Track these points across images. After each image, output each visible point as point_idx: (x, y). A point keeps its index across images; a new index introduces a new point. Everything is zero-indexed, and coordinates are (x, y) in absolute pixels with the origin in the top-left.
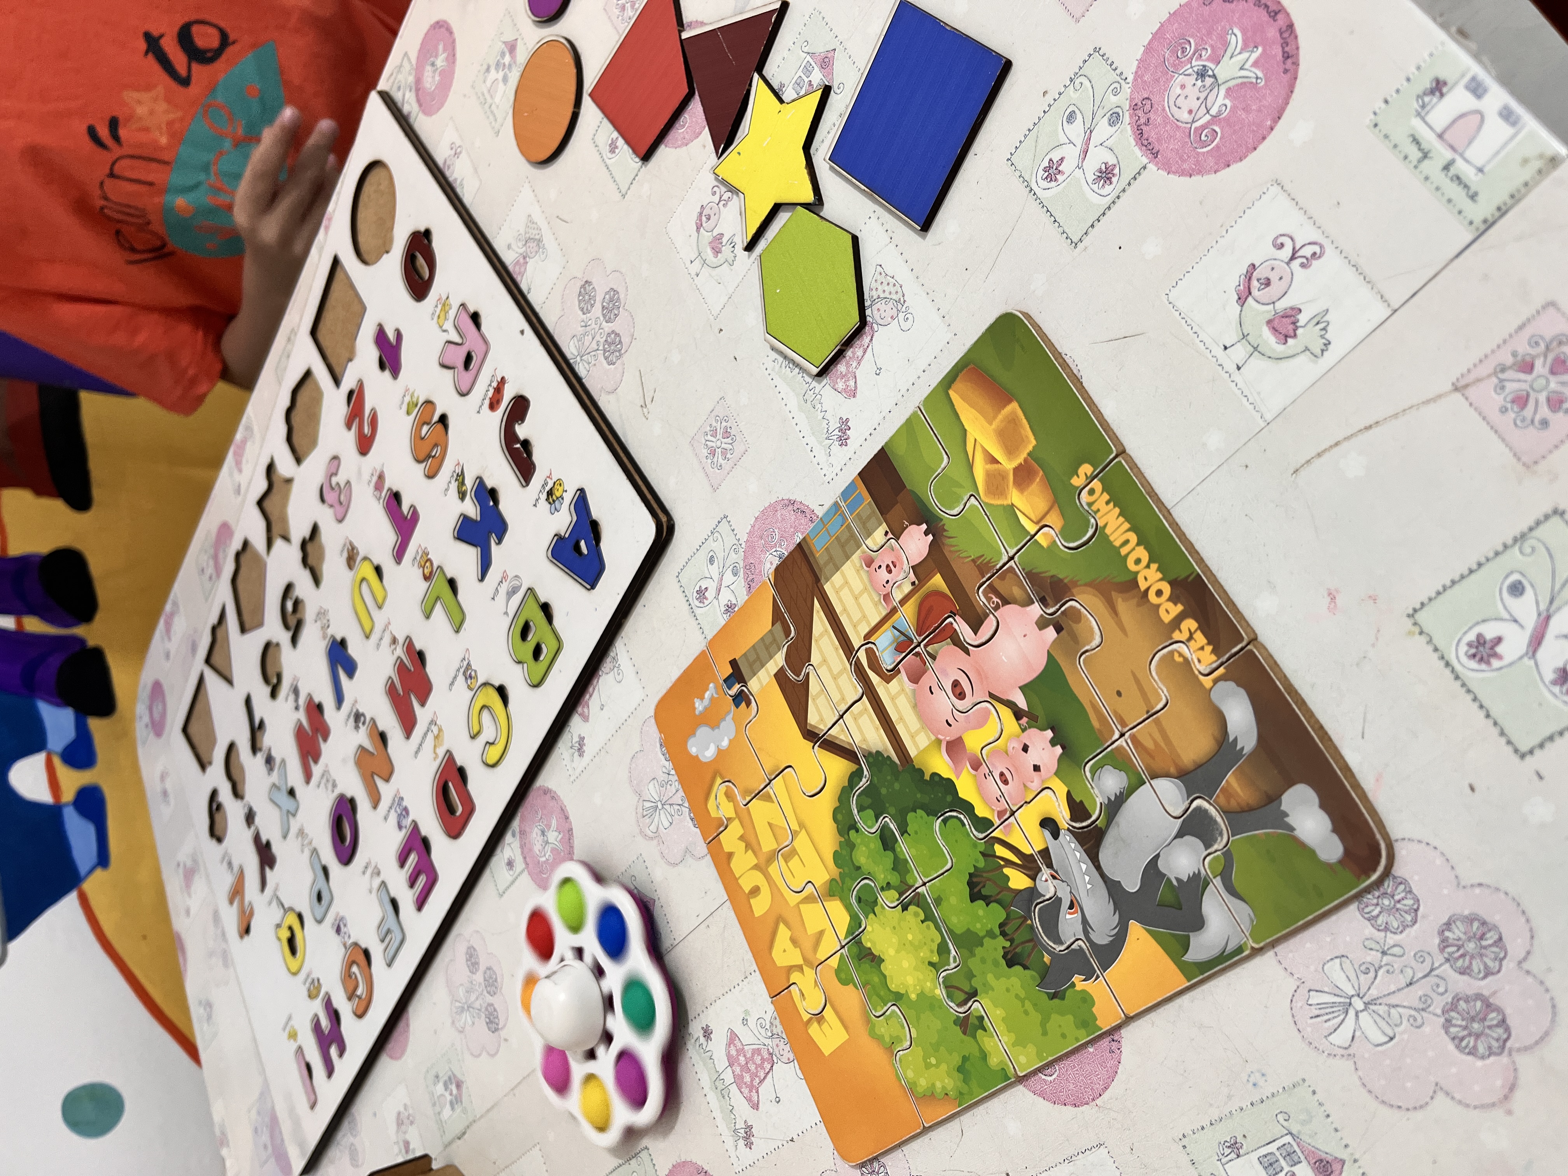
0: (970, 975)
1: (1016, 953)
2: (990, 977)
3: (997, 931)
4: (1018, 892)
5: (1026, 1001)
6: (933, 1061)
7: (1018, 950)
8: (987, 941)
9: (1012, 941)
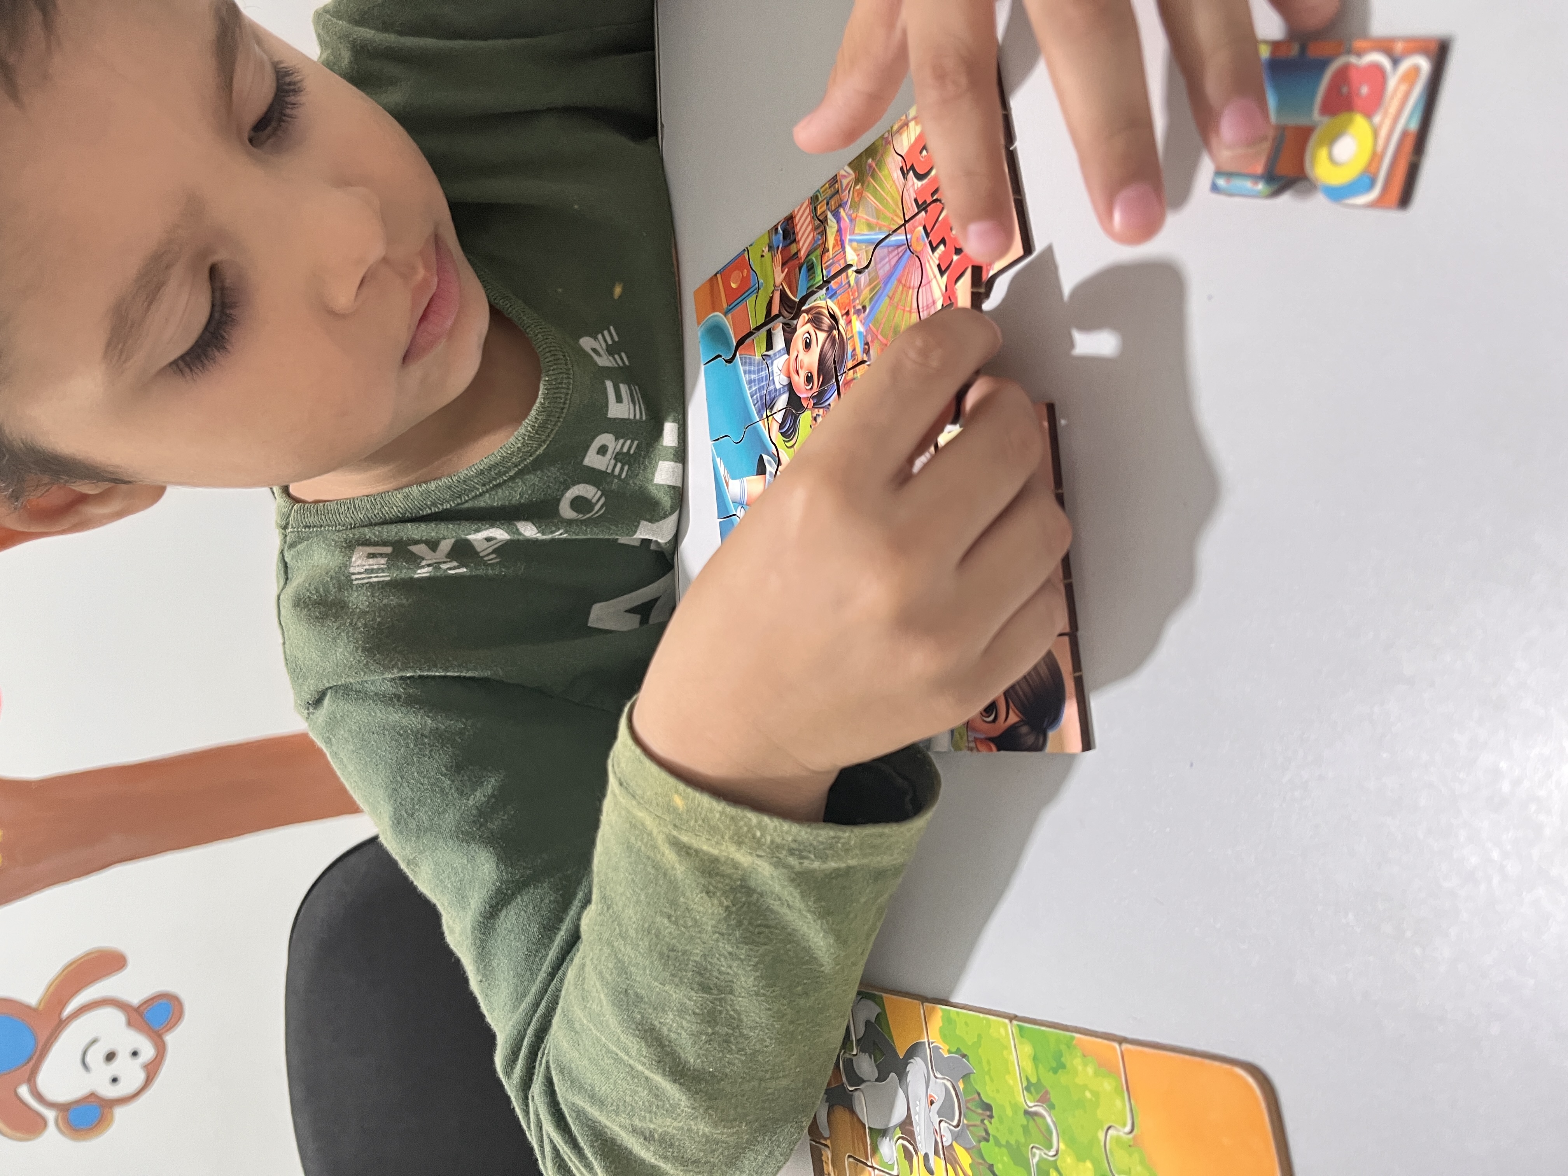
0: (1026, 1129)
1: (983, 1110)
2: (1009, 1112)
3: (991, 1138)
4: (967, 1149)
5: (986, 1070)
6: (1088, 1094)
7: (980, 1111)
8: (1003, 1142)
9: (982, 1121)
